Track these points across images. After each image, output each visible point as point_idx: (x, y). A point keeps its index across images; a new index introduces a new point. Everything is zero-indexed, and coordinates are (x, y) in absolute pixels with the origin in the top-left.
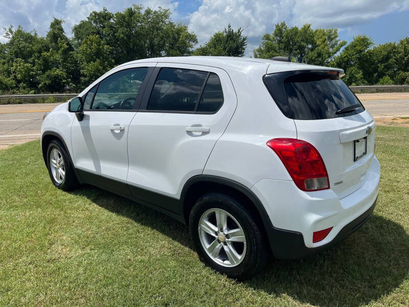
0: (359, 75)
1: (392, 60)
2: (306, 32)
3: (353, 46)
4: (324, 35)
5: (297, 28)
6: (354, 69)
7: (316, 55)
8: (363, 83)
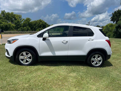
0: (30, 28)
1: (36, 25)
2: (12, 14)
3: (27, 20)
4: (18, 16)
5: (9, 13)
6: (28, 27)
7: (17, 22)
8: (31, 31)
